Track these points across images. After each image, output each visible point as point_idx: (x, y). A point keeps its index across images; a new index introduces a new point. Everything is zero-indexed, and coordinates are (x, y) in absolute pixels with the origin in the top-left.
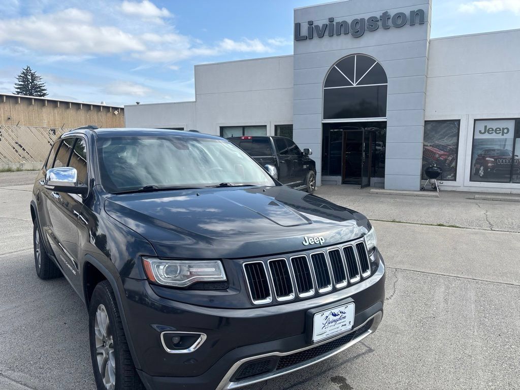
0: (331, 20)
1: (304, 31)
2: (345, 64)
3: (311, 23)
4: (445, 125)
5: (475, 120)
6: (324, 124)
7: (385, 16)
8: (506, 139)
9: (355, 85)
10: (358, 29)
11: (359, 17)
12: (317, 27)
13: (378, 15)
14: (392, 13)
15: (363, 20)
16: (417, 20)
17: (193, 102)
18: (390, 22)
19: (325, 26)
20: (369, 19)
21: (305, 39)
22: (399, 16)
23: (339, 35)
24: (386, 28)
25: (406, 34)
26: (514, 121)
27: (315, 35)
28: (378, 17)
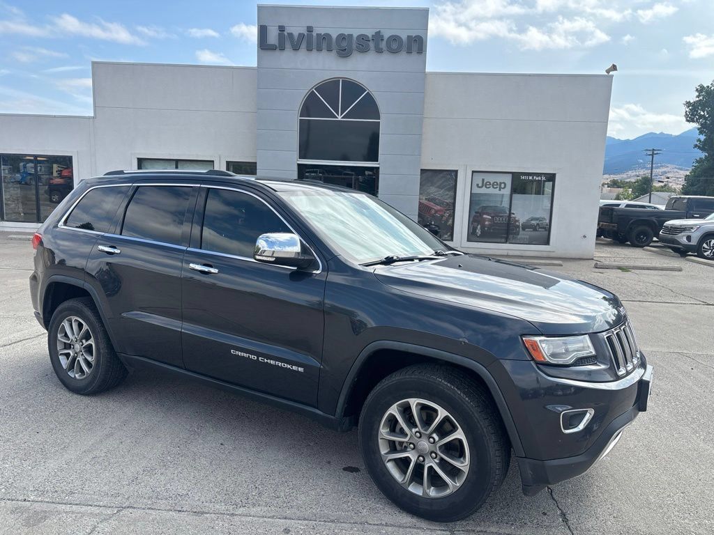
0: (310, 29)
1: (273, 38)
2: (329, 88)
3: (282, 29)
4: (441, 175)
5: (473, 172)
6: (299, 165)
7: (378, 36)
8: (503, 195)
9: (340, 118)
10: (345, 47)
11: (346, 32)
12: (290, 35)
13: (370, 33)
14: (387, 34)
15: (351, 36)
16: (415, 48)
17: (89, 118)
18: (383, 45)
19: (301, 36)
20: (359, 37)
21: (272, 48)
22: (395, 38)
23: (319, 50)
24: (379, 51)
25: (402, 62)
26: (511, 175)
27: (288, 45)
28: (370, 36)
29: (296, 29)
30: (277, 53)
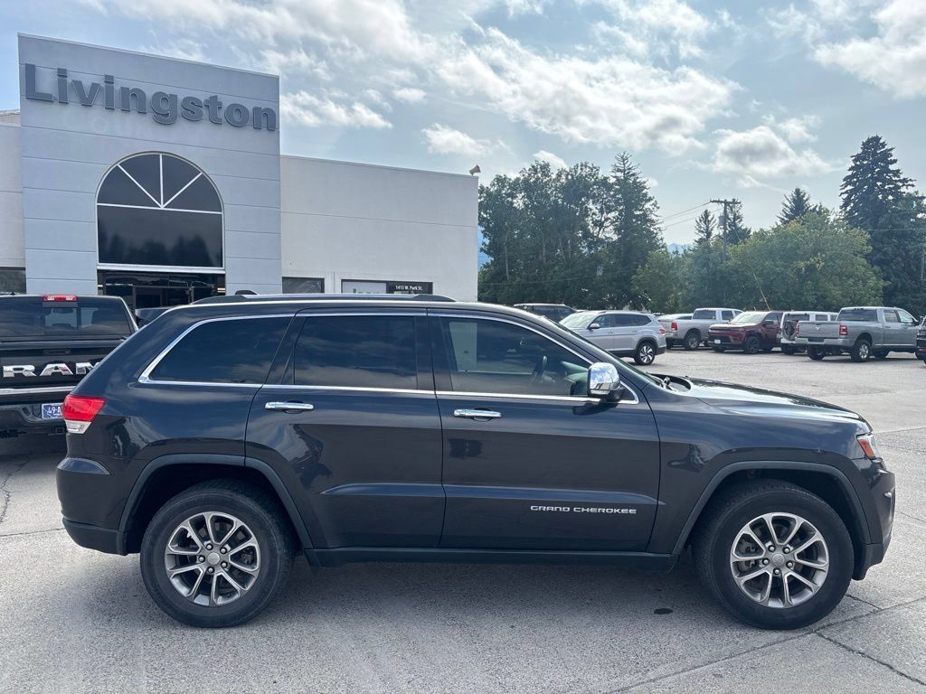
0: (109, 80)
1: (47, 83)
2: (142, 165)
3: (62, 74)
4: (303, 285)
5: (343, 281)
6: (99, 271)
7: (213, 103)
9: (162, 207)
10: (165, 111)
11: (168, 91)
12: (78, 84)
13: (203, 97)
14: (227, 101)
15: (174, 97)
16: (264, 122)
18: (221, 114)
19: (95, 86)
20: (187, 99)
22: (238, 109)
23: (126, 110)
24: (216, 122)
25: (247, 139)
26: (385, 285)
27: (72, 97)
28: (203, 100)
29: (88, 76)
30: (55, 107)
